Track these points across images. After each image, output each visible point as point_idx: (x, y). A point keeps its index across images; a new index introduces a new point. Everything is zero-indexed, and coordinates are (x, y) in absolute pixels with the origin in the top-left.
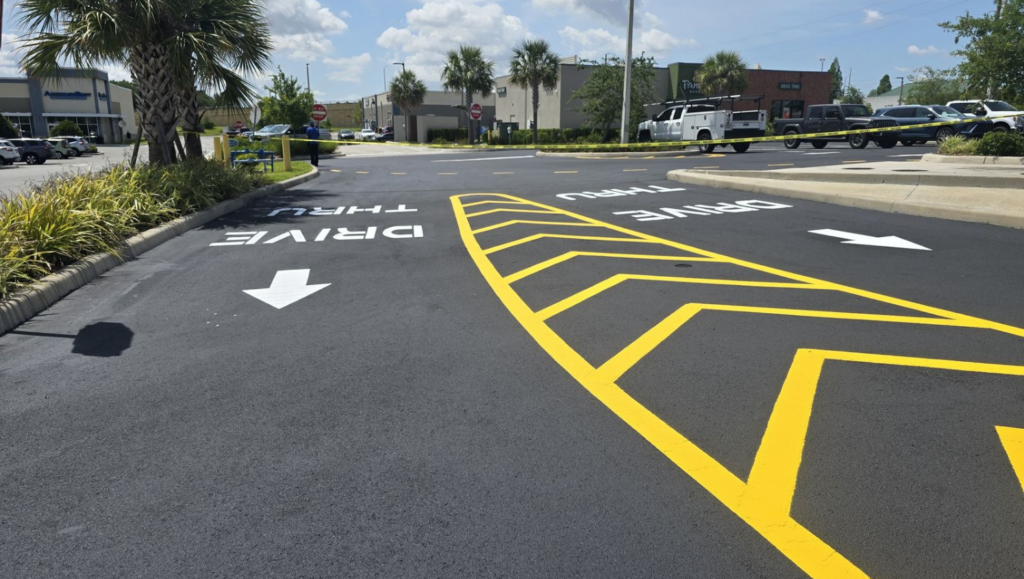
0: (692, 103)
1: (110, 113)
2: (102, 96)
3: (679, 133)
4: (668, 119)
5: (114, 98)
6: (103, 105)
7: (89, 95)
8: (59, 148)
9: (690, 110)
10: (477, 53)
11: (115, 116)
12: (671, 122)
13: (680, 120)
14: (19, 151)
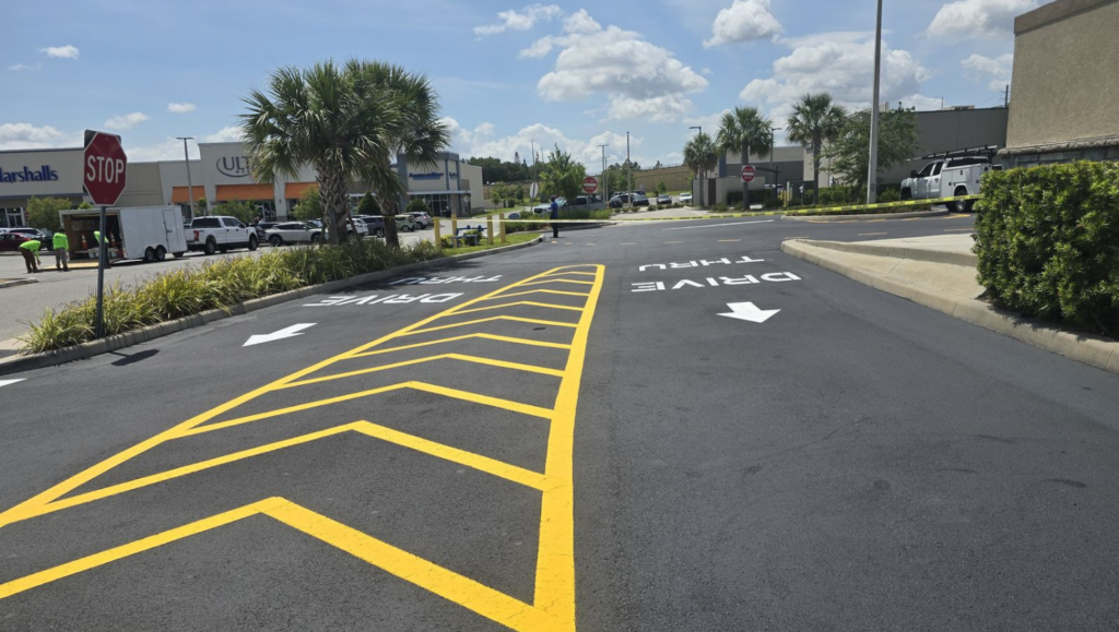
0: (952, 156)
1: (459, 189)
2: (452, 175)
3: (937, 190)
4: (929, 175)
5: (463, 176)
6: (453, 183)
7: (442, 174)
8: (406, 223)
9: (950, 165)
10: (753, 113)
11: (462, 192)
12: (931, 178)
13: (938, 176)
14: (369, 227)
